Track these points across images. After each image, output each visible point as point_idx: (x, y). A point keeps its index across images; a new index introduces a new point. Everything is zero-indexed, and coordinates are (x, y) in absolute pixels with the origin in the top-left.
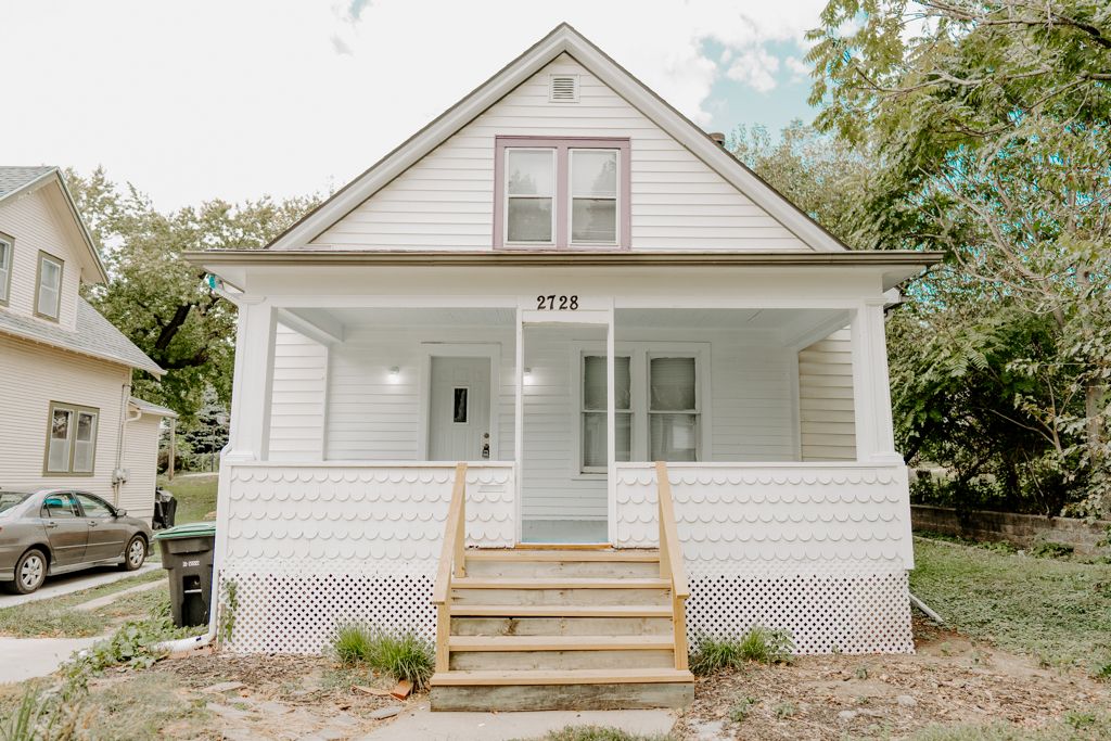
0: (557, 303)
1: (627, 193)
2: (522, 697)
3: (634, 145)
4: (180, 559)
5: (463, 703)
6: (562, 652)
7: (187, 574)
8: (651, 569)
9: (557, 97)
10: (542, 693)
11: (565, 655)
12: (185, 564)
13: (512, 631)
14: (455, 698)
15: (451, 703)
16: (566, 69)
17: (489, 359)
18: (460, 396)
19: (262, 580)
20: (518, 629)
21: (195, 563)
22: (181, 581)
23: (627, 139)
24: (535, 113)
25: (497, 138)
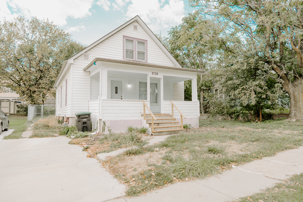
0: (155, 74)
1: (147, 51)
2: (166, 133)
3: (148, 42)
4: (82, 119)
5: (159, 134)
6: (168, 127)
7: (84, 122)
8: (171, 117)
9: (134, 29)
10: (168, 132)
11: (168, 128)
12: (83, 120)
13: (158, 126)
14: (158, 134)
15: (157, 134)
16: (136, 24)
17: (122, 81)
18: (116, 88)
19: (109, 121)
20: (159, 125)
21: (85, 120)
22: (82, 123)
23: (147, 41)
24: (130, 32)
25: (123, 36)
